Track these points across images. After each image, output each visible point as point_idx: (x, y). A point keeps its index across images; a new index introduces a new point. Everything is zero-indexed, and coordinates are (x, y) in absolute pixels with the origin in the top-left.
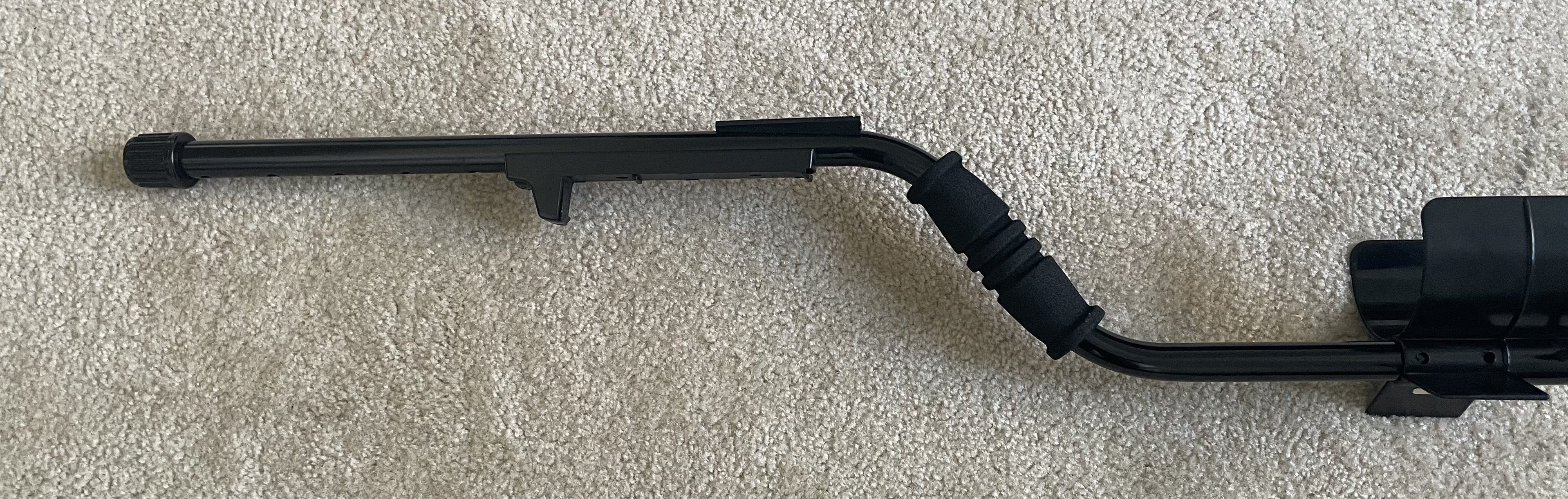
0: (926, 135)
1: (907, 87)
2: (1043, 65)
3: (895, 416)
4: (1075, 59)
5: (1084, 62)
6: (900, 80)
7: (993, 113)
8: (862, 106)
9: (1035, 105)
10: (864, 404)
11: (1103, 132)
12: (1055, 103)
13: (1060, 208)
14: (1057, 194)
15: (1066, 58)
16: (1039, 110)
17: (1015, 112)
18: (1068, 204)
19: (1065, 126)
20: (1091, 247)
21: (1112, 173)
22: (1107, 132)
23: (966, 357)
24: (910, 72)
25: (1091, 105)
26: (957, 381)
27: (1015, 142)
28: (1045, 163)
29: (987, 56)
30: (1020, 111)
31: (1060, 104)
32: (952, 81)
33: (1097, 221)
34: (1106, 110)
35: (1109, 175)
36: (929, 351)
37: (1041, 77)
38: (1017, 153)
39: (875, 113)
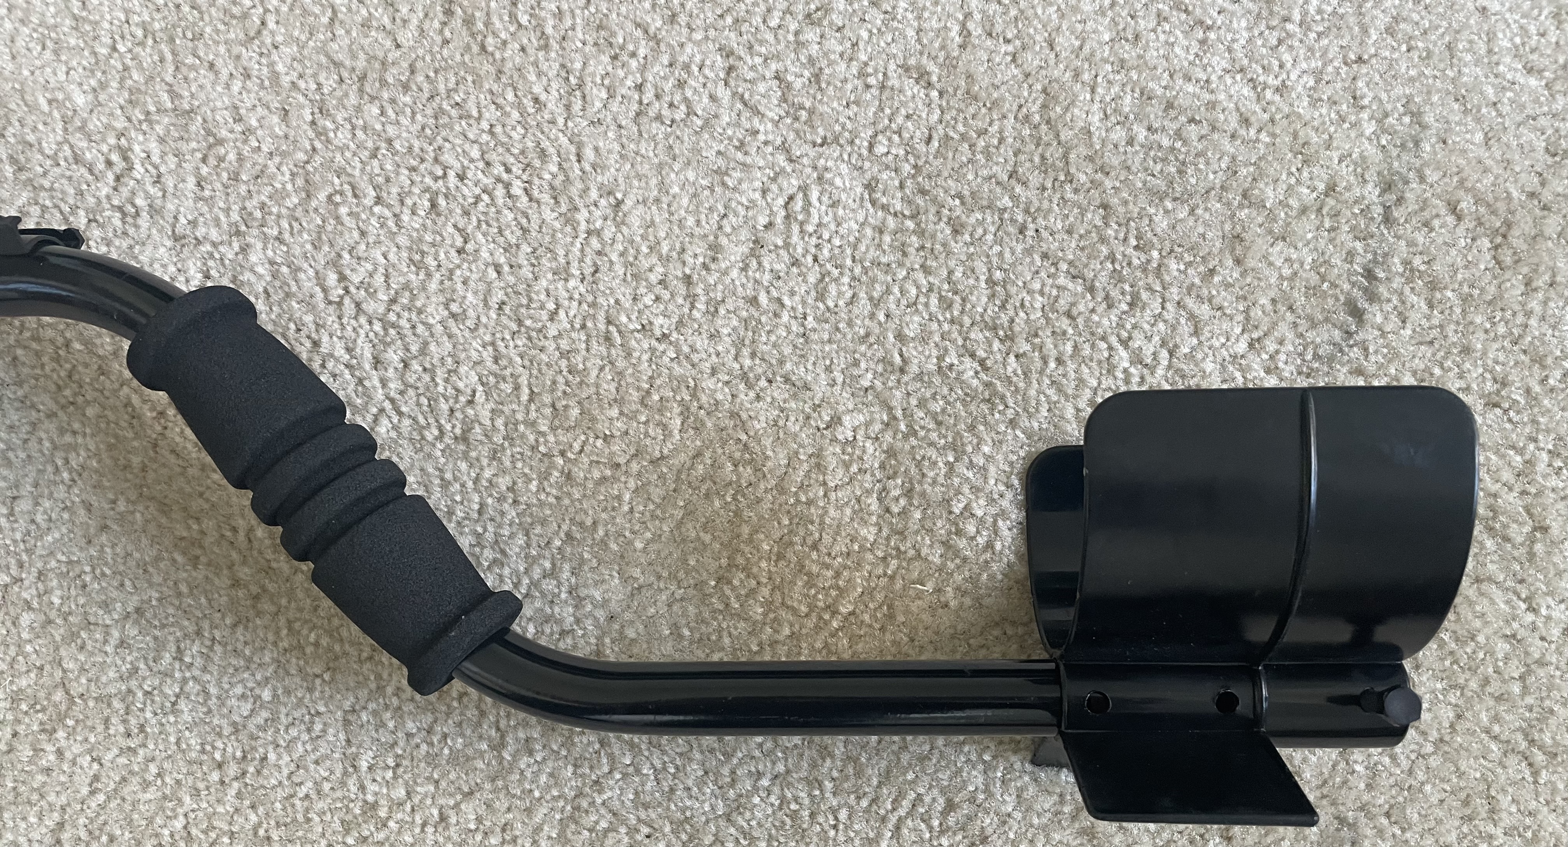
0: (265, 248)
1: (232, 156)
2: (491, 114)
3: (178, 782)
4: (552, 101)
5: (568, 107)
6: (220, 142)
7: (389, 206)
8: (147, 196)
9: (469, 191)
10: (123, 760)
11: (595, 243)
12: (507, 186)
13: (507, 388)
14: (503, 362)
15: (536, 100)
16: (478, 199)
17: (434, 205)
18: (524, 381)
19: (525, 231)
20: (560, 461)
21: (609, 322)
22: (603, 243)
23: (317, 671)
24: (238, 128)
25: (575, 191)
26: (297, 714)
27: (430, 261)
28: (485, 302)
29: (386, 95)
30: (442, 201)
31: (517, 189)
32: (318, 145)
33: (575, 412)
34: (603, 202)
35: (602, 326)
36: (249, 660)
37: (485, 137)
38: (433, 286)
39: (170, 206)
